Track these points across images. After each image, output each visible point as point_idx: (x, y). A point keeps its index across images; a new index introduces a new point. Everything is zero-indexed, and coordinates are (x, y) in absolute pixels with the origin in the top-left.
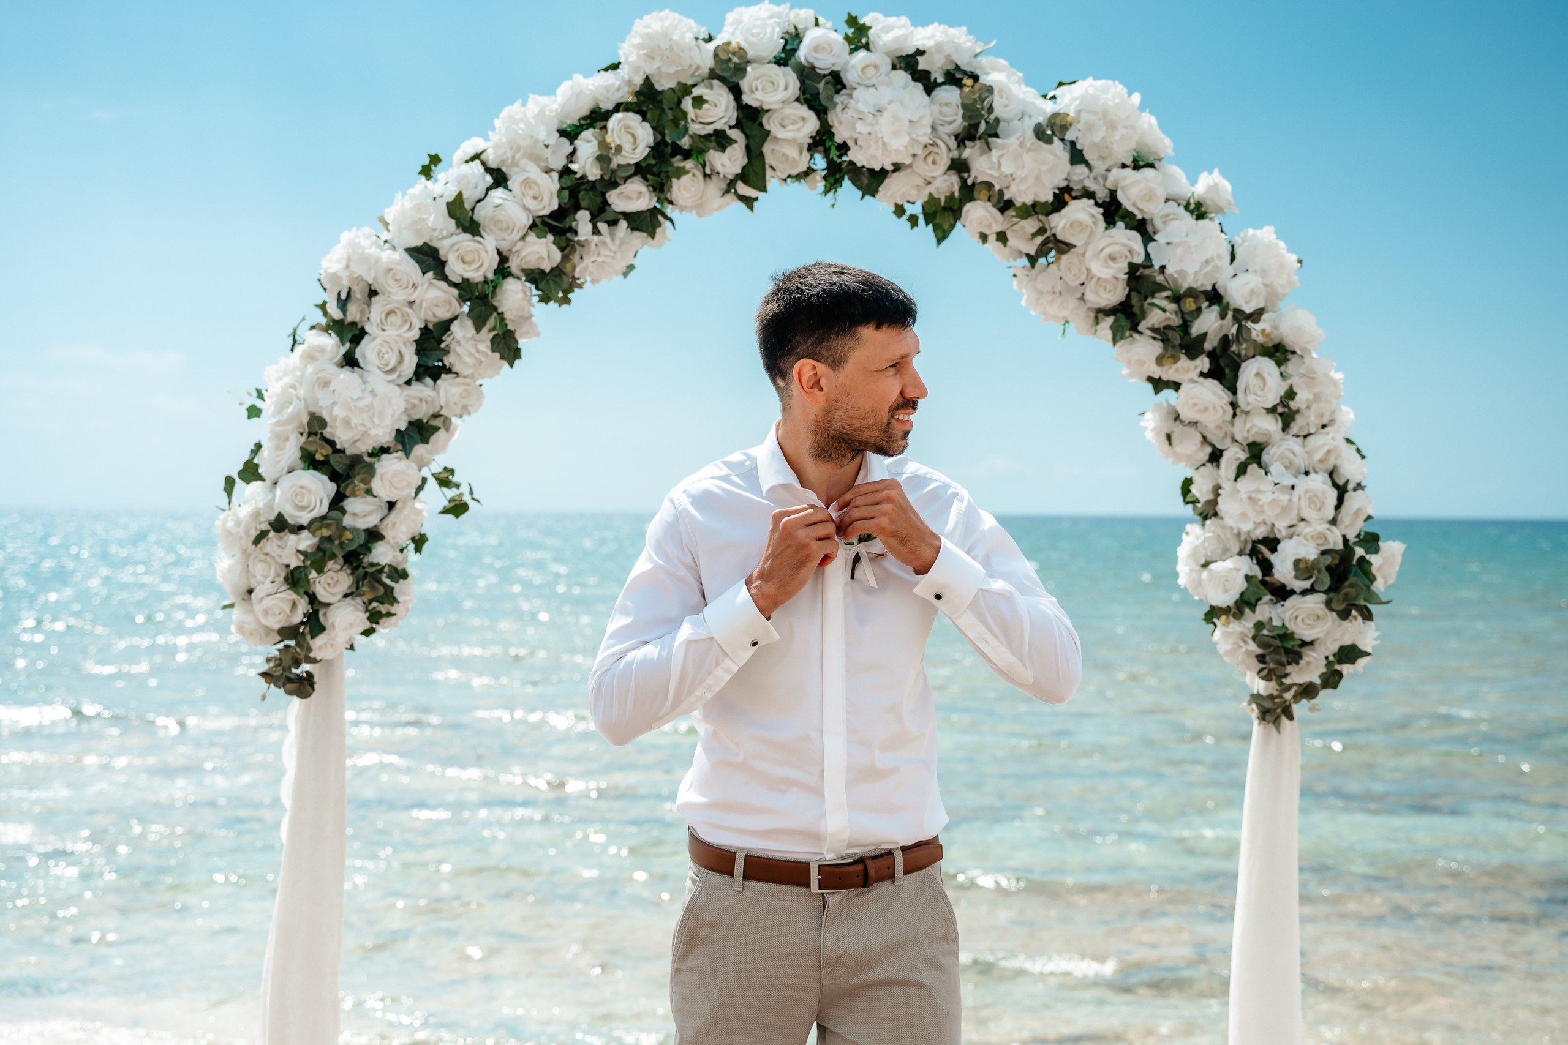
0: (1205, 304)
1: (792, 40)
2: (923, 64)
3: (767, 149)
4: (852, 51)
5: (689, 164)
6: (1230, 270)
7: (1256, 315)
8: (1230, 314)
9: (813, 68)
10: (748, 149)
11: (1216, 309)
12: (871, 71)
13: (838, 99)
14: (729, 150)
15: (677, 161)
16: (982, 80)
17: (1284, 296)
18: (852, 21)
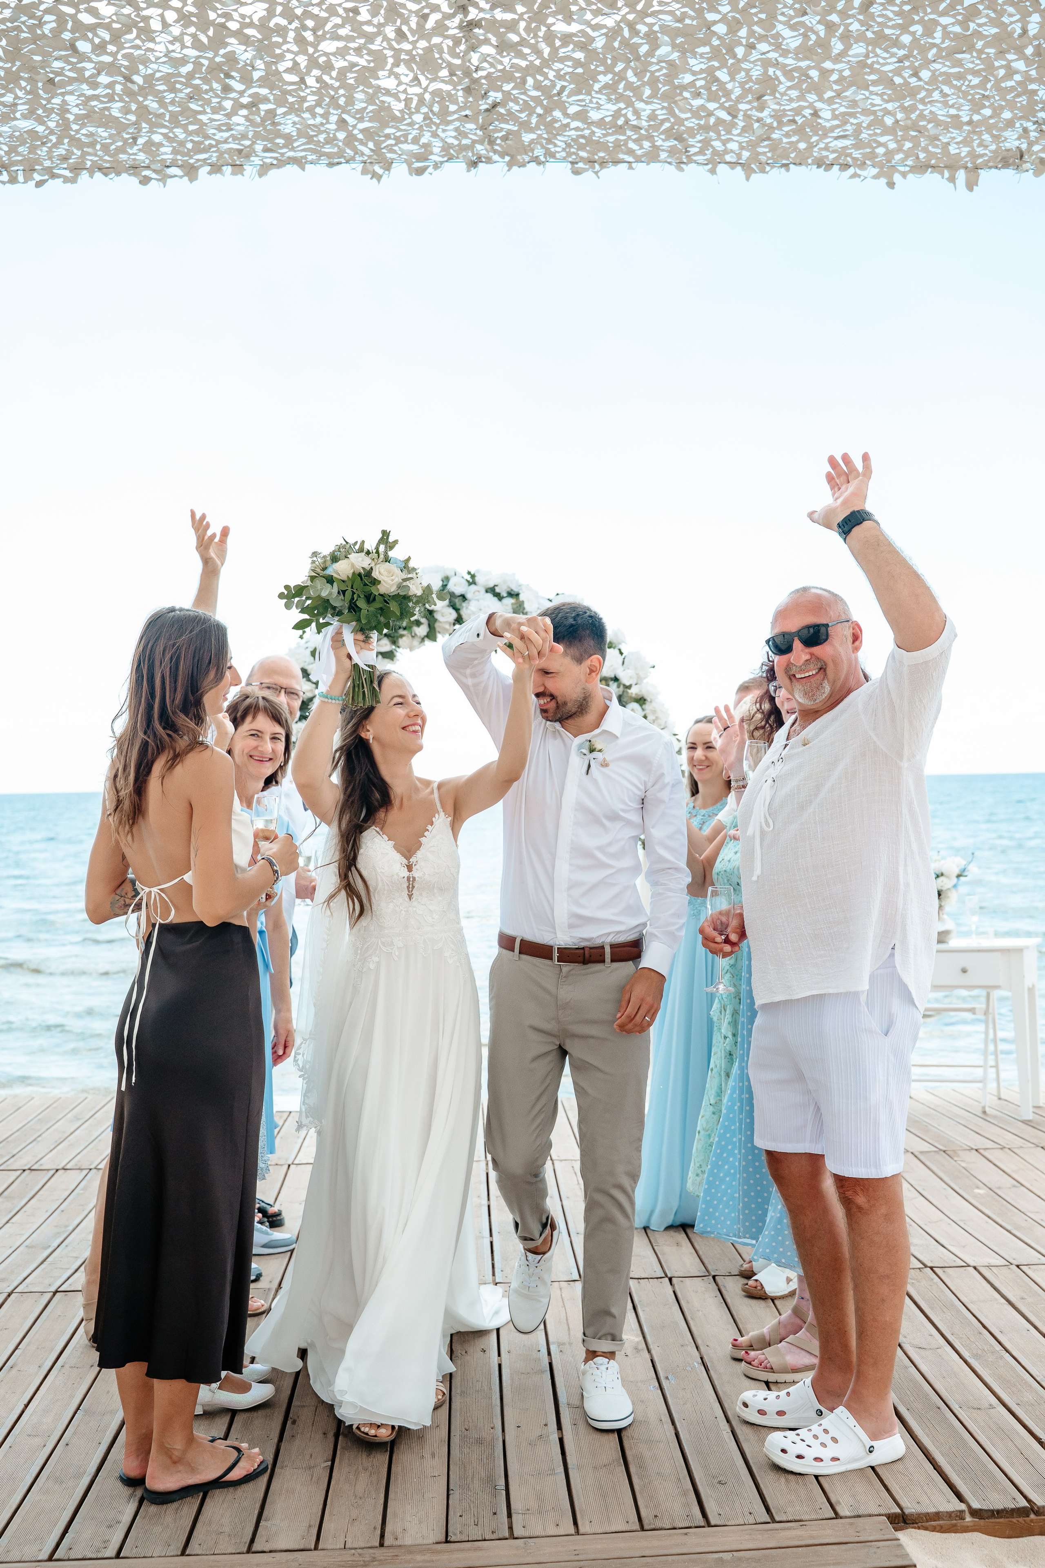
0: (611, 683)
1: (446, 580)
2: (497, 590)
3: (437, 625)
4: (470, 584)
5: (405, 632)
6: (621, 668)
7: (629, 687)
8: (622, 686)
9: (453, 593)
10: (429, 625)
11: (616, 684)
12: (477, 593)
13: (464, 604)
14: (422, 627)
15: (401, 632)
16: (522, 597)
17: (645, 678)
18: (469, 573)
